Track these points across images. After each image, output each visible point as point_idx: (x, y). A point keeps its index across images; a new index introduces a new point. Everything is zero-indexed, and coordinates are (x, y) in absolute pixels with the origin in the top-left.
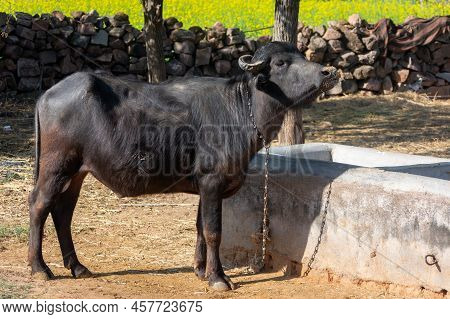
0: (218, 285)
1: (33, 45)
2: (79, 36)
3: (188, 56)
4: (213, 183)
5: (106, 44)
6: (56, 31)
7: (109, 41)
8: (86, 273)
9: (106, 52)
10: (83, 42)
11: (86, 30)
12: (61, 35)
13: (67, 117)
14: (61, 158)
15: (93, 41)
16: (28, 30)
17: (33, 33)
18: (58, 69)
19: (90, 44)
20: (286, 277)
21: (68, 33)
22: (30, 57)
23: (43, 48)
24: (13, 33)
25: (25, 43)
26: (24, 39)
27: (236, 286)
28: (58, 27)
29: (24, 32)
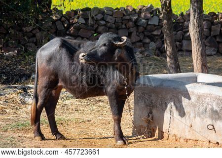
0: (120, 142)
1: (114, 26)
2: (141, 20)
3: (207, 30)
5: (157, 24)
6: (127, 17)
7: (159, 22)
8: (62, 137)
9: (157, 29)
10: (144, 23)
11: (145, 16)
12: (130, 20)
13: (50, 60)
14: (48, 80)
15: (149, 23)
16: (111, 17)
17: (114, 19)
19: (148, 24)
20: (158, 139)
21: (135, 18)
23: (120, 27)
24: (103, 19)
25: (109, 25)
26: (108, 22)
27: (129, 143)
28: (129, 15)
29: (109, 18)
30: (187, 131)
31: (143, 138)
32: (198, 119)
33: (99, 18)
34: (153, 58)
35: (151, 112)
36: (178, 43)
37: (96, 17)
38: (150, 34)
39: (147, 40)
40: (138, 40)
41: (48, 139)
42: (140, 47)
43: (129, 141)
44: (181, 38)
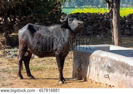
0: (61, 82)
1: (91, 21)
2: (104, 19)
4: (58, 54)
6: (98, 18)
10: (106, 21)
11: (106, 17)
12: (99, 19)
15: (108, 20)
16: (90, 17)
17: (91, 18)
18: (98, 28)
19: (108, 21)
21: (101, 18)
22: (90, 25)
23: (94, 22)
24: (86, 18)
25: (88, 21)
26: (88, 20)
27: (66, 83)
28: (99, 16)
29: (88, 18)
30: (96, 78)
31: (76, 80)
32: (101, 71)
33: (84, 18)
34: (109, 37)
35: (80, 66)
36: (122, 30)
37: (83, 17)
38: (108, 26)
39: (107, 29)
40: (103, 28)
41: (25, 79)
42: (104, 32)
43: (66, 82)
44: (124, 28)
